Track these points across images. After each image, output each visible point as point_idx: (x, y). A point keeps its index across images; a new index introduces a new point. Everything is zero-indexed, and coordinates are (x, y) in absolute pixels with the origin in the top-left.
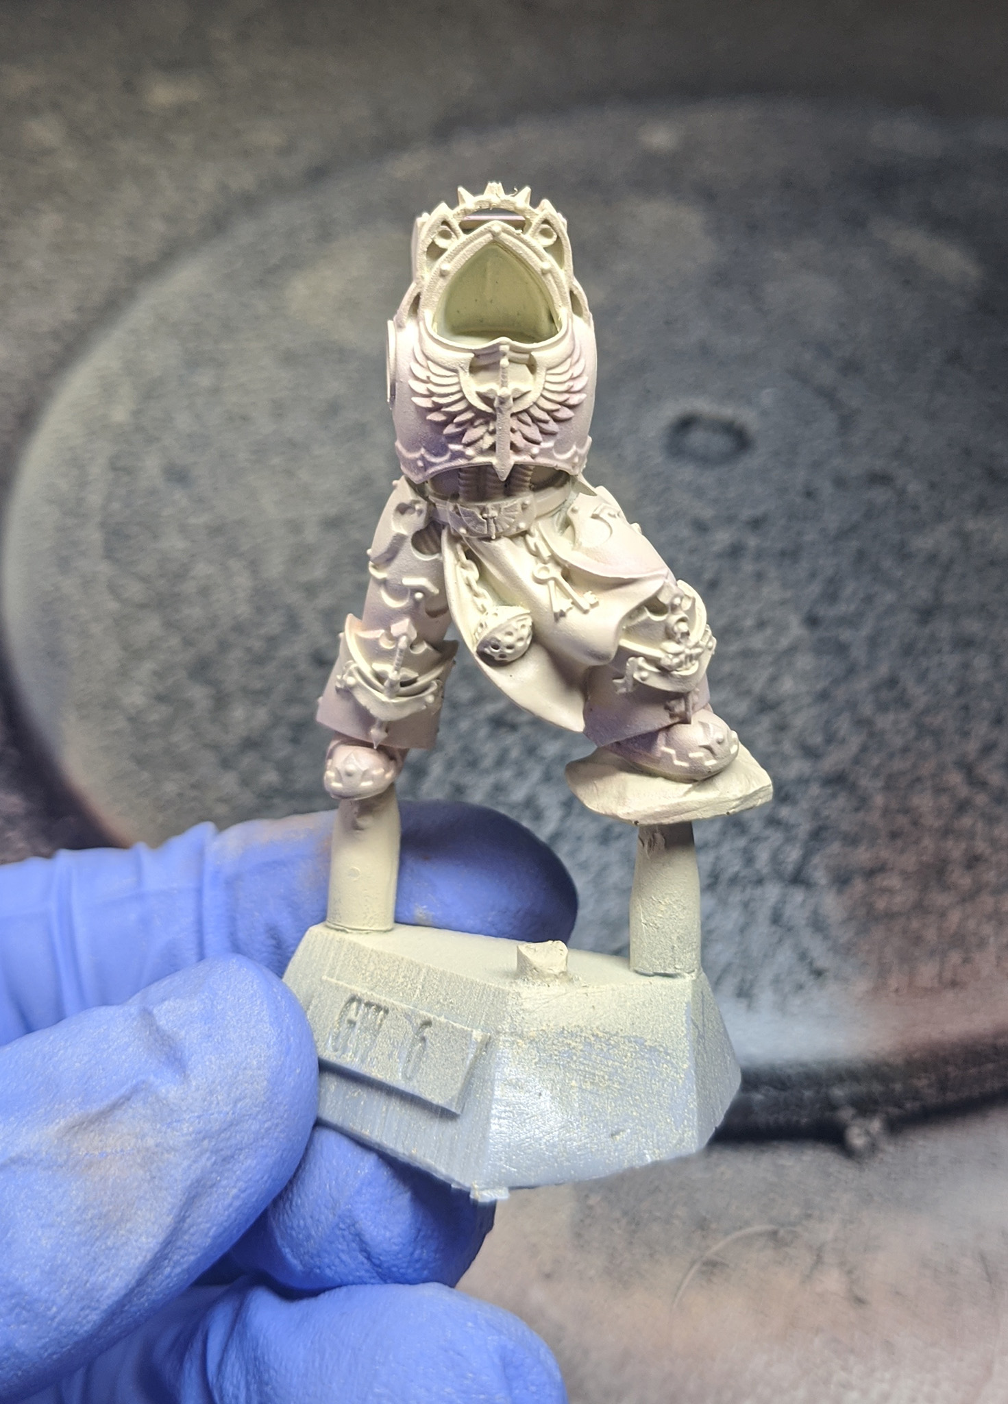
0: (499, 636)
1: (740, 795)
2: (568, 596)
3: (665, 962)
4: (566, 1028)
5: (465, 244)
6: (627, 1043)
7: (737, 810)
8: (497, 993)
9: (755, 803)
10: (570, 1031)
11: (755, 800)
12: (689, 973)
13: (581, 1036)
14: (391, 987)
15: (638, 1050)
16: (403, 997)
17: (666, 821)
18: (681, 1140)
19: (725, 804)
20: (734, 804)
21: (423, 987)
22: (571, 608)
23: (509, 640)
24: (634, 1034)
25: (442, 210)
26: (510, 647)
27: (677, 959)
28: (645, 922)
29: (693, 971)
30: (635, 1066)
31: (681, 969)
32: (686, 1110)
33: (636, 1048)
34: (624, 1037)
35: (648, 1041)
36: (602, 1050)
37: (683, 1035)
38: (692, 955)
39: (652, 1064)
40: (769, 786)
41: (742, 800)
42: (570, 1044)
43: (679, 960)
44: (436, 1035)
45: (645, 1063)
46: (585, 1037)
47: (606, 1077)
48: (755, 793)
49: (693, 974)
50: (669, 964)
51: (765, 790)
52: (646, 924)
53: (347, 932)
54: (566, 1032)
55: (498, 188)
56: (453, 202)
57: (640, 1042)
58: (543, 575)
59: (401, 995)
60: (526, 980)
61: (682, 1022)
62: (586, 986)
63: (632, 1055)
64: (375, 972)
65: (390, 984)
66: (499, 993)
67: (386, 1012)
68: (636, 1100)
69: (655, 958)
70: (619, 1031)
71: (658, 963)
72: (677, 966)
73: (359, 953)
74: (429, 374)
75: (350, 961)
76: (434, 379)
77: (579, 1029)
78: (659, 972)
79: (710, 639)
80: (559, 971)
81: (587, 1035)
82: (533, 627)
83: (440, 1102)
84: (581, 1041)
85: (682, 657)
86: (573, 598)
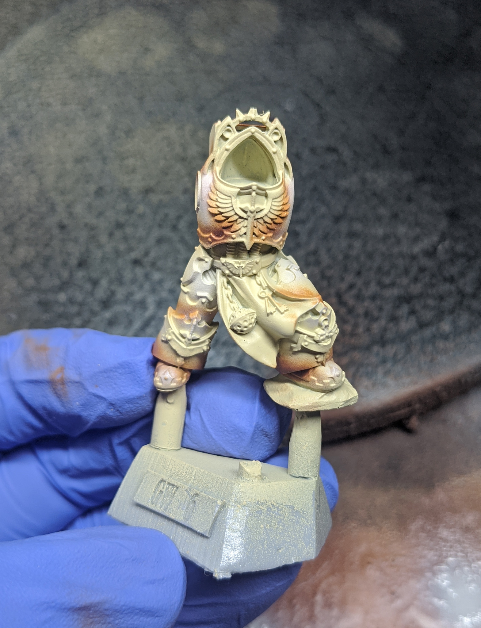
0: (241, 322)
1: (344, 400)
2: (274, 306)
3: (304, 472)
4: (260, 501)
5: (238, 137)
6: (286, 508)
7: (342, 406)
8: (229, 483)
9: (350, 403)
10: (261, 502)
11: (350, 402)
12: (314, 477)
13: (266, 505)
14: (180, 476)
15: (291, 511)
16: (185, 481)
17: (310, 410)
18: (308, 553)
19: (337, 403)
20: (341, 404)
21: (194, 478)
22: (275, 311)
23: (246, 324)
24: (290, 504)
25: (228, 119)
26: (246, 327)
27: (309, 471)
28: (296, 453)
29: (316, 476)
30: (289, 518)
31: (311, 475)
32: (311, 539)
33: (290, 511)
34: (285, 506)
35: (296, 508)
36: (275, 511)
37: (311, 505)
38: (316, 469)
39: (297, 518)
40: (357, 396)
41: (345, 402)
42: (261, 508)
43: (311, 471)
44: (200, 500)
45: (294, 517)
46: (268, 505)
47: (276, 524)
48: (351, 399)
49: (316, 478)
50: (306, 473)
51: (355, 398)
52: (296, 454)
53: (160, 450)
54: (259, 502)
55: (255, 111)
56: (233, 117)
57: (292, 507)
58: (263, 295)
59: (184, 480)
60: (243, 478)
61: (311, 499)
62: (269, 482)
63: (288, 514)
64: (172, 469)
65: (179, 475)
66: (230, 483)
67: (178, 488)
68: (289, 534)
69: (300, 470)
70: (283, 503)
71: (301, 472)
72: (310, 474)
73: (165, 460)
74: (217, 198)
75: (161, 463)
76: (219, 200)
77: (265, 501)
78: (301, 476)
79: (337, 329)
80: (258, 475)
81: (269, 504)
82: (256, 318)
83: (201, 531)
84: (266, 507)
85: (324, 337)
86: (276, 307)
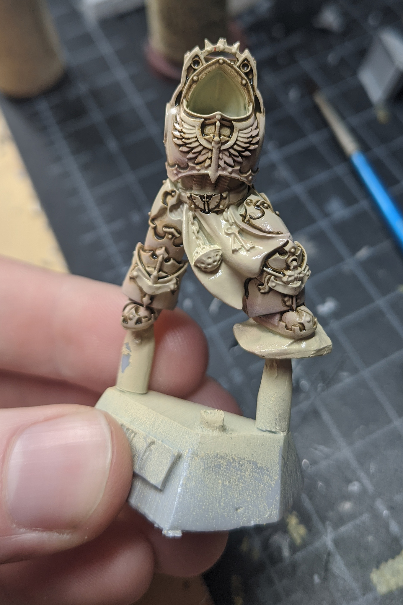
1: (316, 349)
2: (240, 242)
3: (271, 425)
5: (206, 68)
6: (249, 464)
8: (188, 432)
9: (322, 353)
12: (283, 432)
13: (226, 458)
14: (140, 422)
15: (254, 467)
16: (144, 428)
17: (278, 358)
18: (271, 515)
19: (308, 352)
20: (312, 353)
21: (154, 424)
22: (241, 248)
23: (210, 261)
24: (253, 459)
25: (196, 50)
26: (209, 264)
30: (251, 475)
31: (279, 430)
32: (274, 500)
33: (252, 467)
34: (248, 461)
35: (259, 464)
36: (236, 466)
37: (276, 462)
38: (285, 423)
39: (260, 475)
40: (331, 345)
42: (220, 462)
43: (278, 425)
44: (157, 449)
45: (257, 475)
47: (237, 480)
48: (324, 348)
50: (274, 426)
51: (328, 347)
52: (264, 406)
53: (125, 392)
54: (219, 456)
55: (224, 42)
57: (255, 463)
60: (203, 427)
61: (277, 456)
62: (230, 433)
63: (250, 470)
64: (134, 414)
67: (135, 434)
68: (250, 492)
70: (246, 458)
71: (268, 425)
72: (277, 428)
74: (182, 128)
76: (184, 130)
77: (225, 455)
78: (268, 430)
79: (308, 270)
80: (219, 425)
81: (229, 458)
82: (222, 256)
83: (154, 483)
85: (292, 278)
